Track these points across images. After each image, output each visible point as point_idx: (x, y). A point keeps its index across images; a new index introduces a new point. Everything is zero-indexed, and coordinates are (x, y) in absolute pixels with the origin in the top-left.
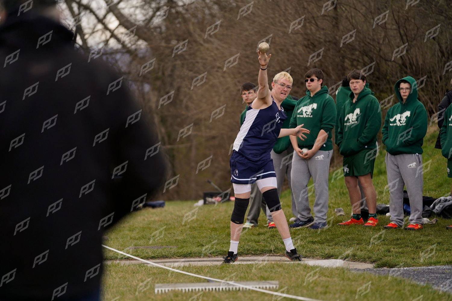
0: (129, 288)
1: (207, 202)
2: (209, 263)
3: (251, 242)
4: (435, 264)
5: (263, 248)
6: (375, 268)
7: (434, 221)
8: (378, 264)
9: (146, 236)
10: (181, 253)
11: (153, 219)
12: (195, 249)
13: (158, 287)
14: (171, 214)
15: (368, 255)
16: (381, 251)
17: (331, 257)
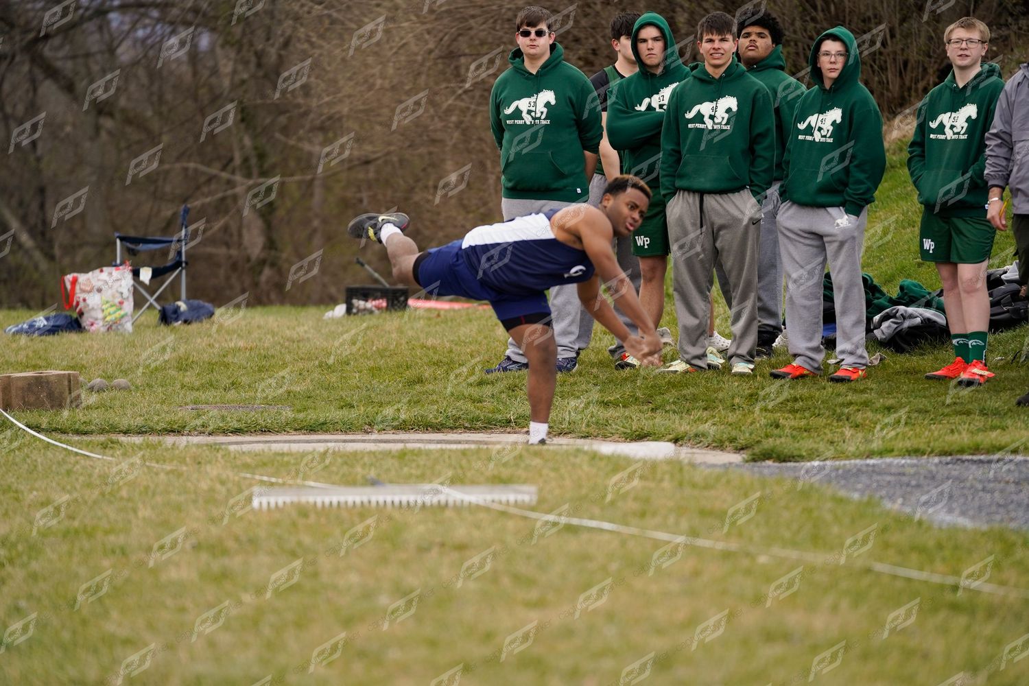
0: (193, 496)
1: (354, 311)
2: (371, 447)
3: (462, 401)
4: (881, 453)
5: (491, 415)
6: (747, 461)
7: (876, 359)
8: (754, 454)
9: (217, 381)
10: (302, 421)
11: (232, 345)
12: (335, 414)
13: (261, 495)
14: (274, 334)
15: (729, 433)
16: (758, 425)
17: (645, 437)
